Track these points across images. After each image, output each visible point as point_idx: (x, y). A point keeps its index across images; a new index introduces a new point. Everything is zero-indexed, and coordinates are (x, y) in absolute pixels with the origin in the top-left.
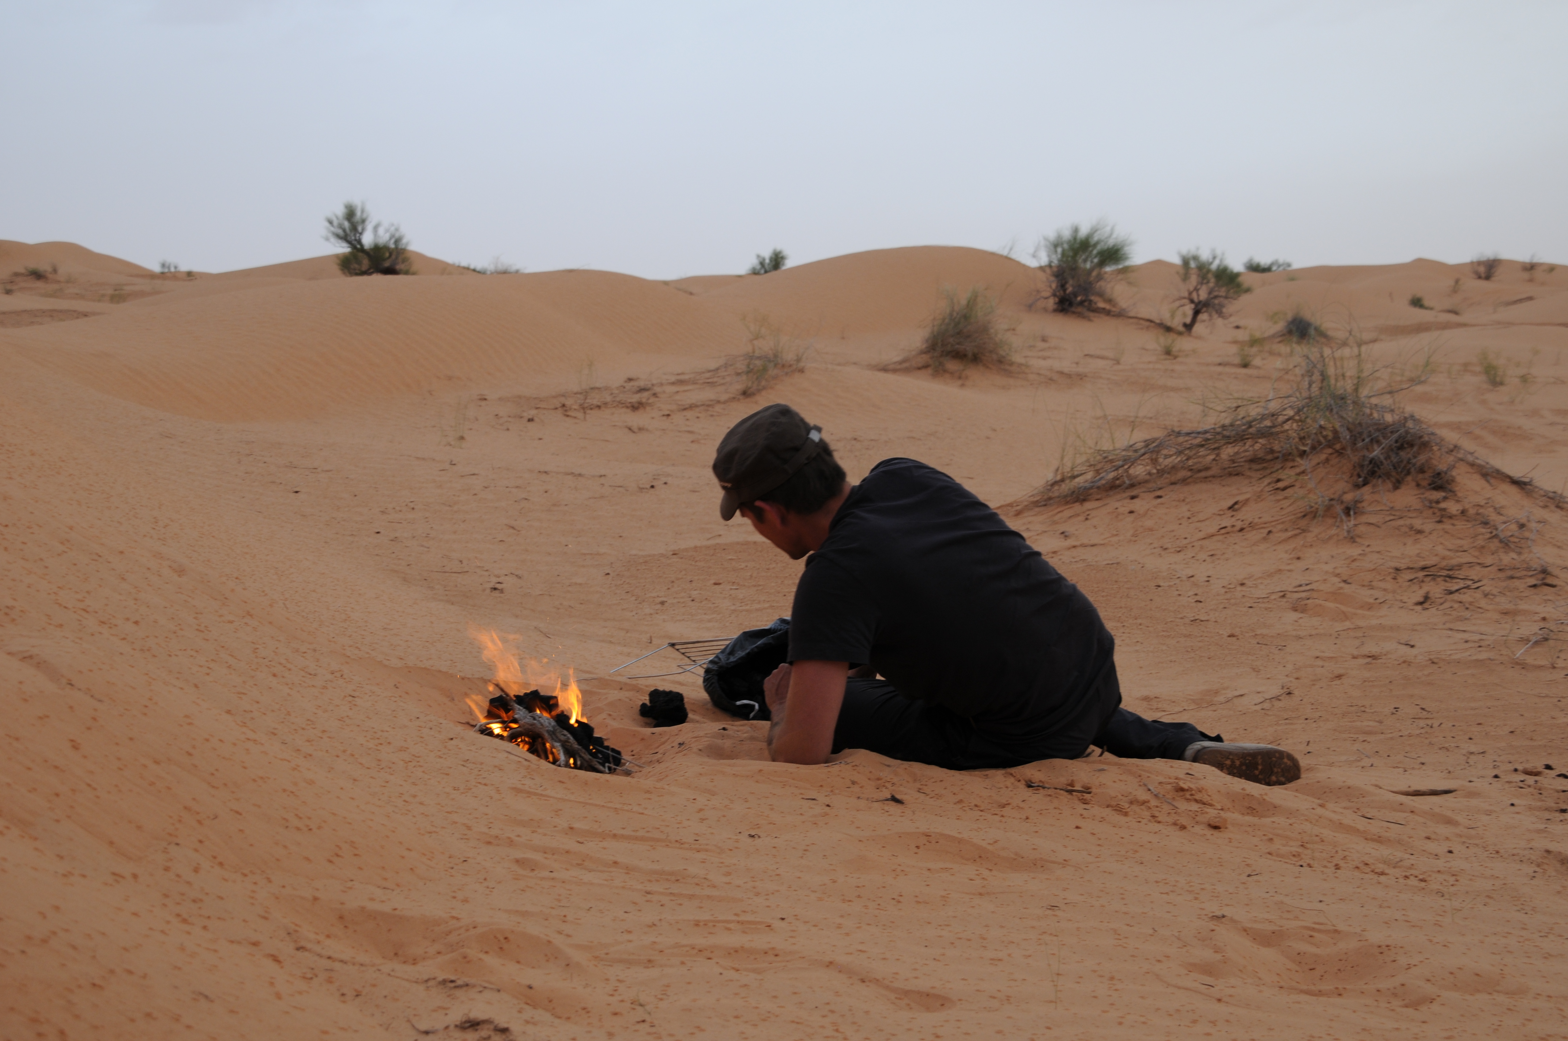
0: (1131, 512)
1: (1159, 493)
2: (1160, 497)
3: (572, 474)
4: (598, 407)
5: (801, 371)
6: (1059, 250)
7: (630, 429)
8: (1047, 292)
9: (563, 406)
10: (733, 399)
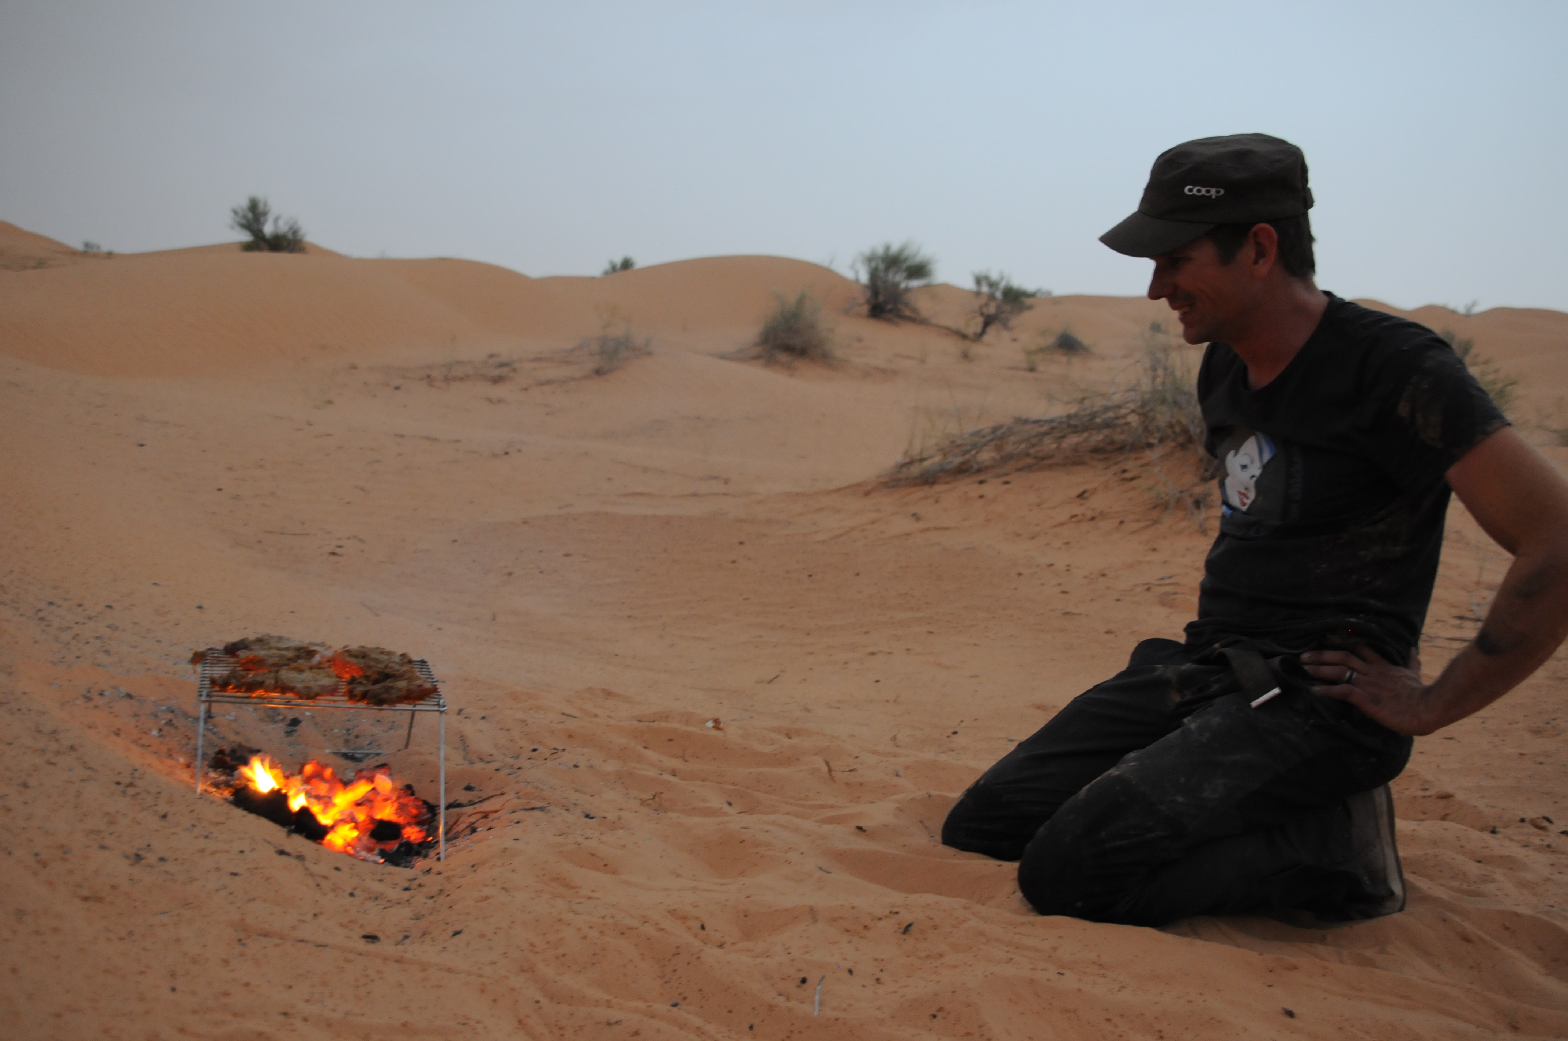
0: (981, 497)
1: (1006, 479)
2: (1007, 483)
3: (428, 438)
4: (461, 379)
5: (650, 354)
6: (873, 264)
7: (490, 400)
8: (862, 300)
9: (429, 377)
10: (587, 377)
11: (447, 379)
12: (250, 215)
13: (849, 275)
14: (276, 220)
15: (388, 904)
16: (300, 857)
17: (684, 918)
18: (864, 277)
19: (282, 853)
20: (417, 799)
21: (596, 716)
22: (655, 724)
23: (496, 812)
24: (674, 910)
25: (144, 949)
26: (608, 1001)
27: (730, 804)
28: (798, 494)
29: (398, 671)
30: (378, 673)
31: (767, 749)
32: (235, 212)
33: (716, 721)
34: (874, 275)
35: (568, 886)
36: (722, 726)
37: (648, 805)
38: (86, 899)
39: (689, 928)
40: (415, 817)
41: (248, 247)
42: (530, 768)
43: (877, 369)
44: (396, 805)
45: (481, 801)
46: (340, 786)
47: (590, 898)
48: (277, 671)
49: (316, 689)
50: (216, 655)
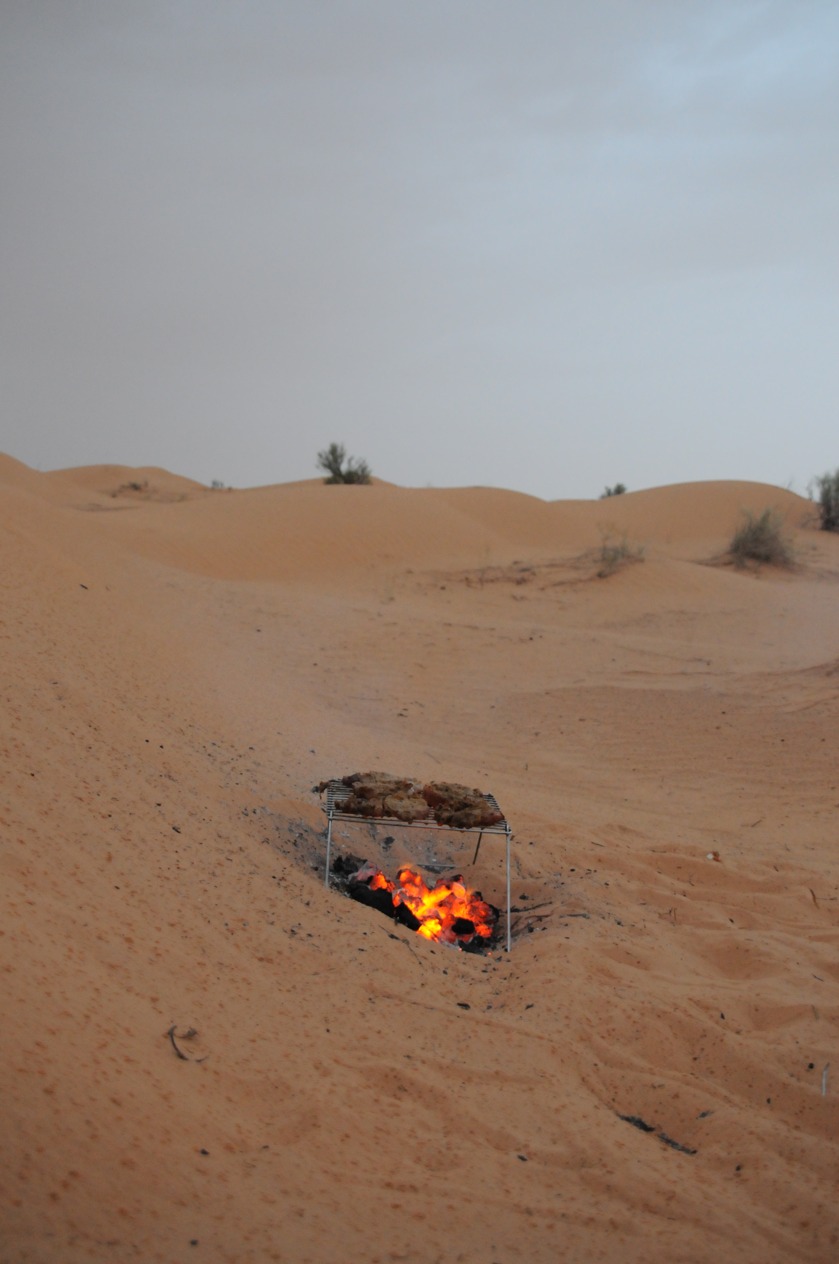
3: (470, 627)
4: (492, 581)
5: (642, 561)
6: (826, 486)
7: (514, 598)
8: (817, 516)
9: (467, 579)
10: (591, 580)
11: (481, 581)
12: (331, 457)
13: (805, 494)
14: (350, 461)
15: (472, 982)
16: (406, 941)
17: (707, 1008)
18: (817, 496)
19: (392, 936)
20: (485, 903)
21: (617, 846)
22: (667, 855)
23: (547, 916)
24: (699, 1001)
25: (305, 999)
26: (651, 1069)
27: (732, 921)
28: (769, 674)
29: (474, 802)
30: (459, 803)
31: (761, 878)
32: (320, 455)
33: (716, 854)
34: (826, 495)
35: (611, 976)
36: (720, 858)
37: (665, 918)
38: (261, 959)
39: (711, 1017)
40: (484, 917)
41: (329, 482)
42: (572, 884)
43: (830, 572)
44: (469, 907)
45: (534, 908)
46: (426, 891)
47: (630, 987)
48: (384, 799)
49: (413, 814)
50: (336, 785)
